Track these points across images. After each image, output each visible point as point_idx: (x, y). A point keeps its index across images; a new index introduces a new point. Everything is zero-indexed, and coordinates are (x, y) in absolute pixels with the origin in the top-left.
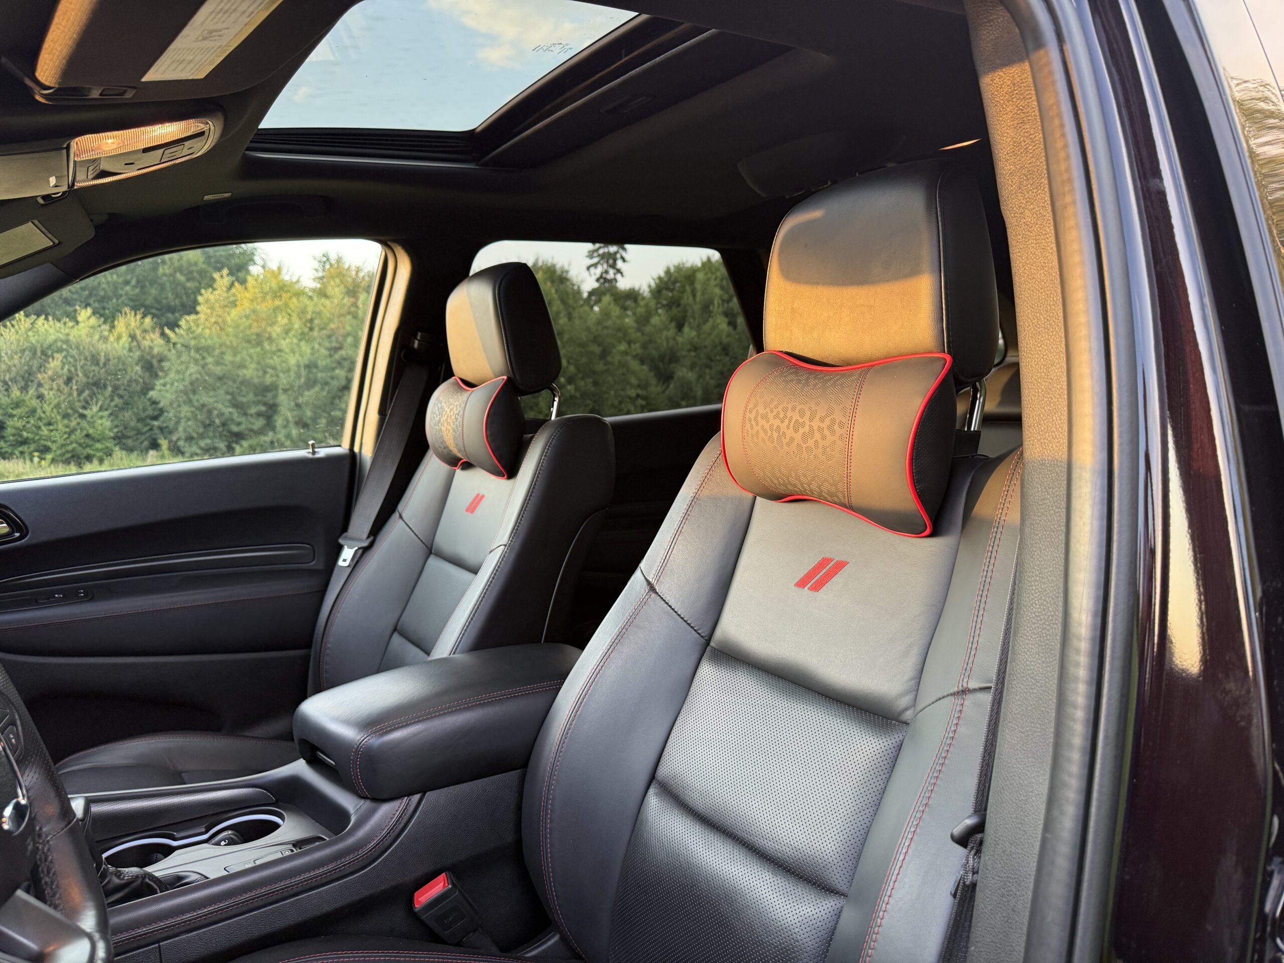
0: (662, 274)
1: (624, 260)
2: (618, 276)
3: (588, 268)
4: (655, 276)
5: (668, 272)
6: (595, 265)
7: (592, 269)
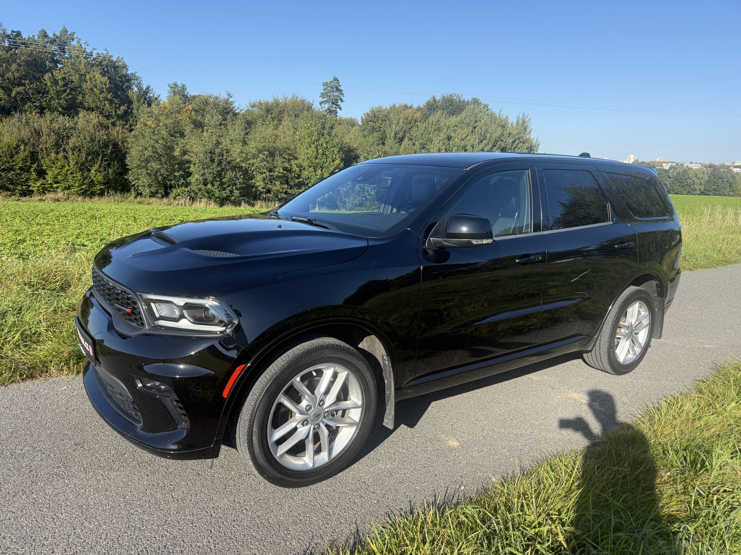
0: (369, 112)
1: (342, 100)
2: (338, 110)
3: (321, 103)
4: (365, 112)
5: (373, 111)
6: (326, 102)
7: (323, 105)
